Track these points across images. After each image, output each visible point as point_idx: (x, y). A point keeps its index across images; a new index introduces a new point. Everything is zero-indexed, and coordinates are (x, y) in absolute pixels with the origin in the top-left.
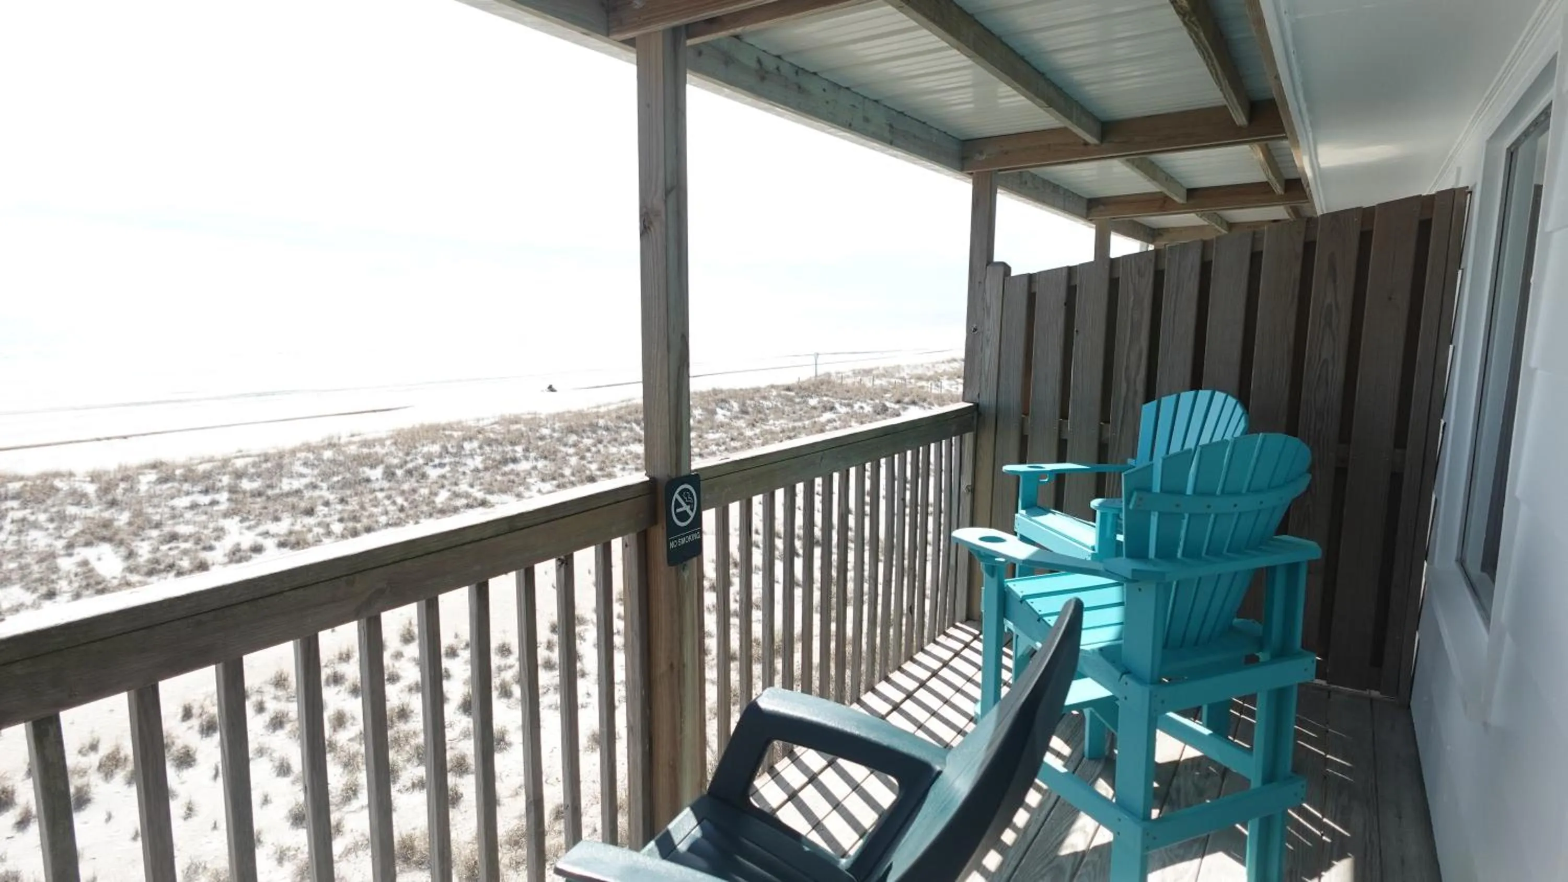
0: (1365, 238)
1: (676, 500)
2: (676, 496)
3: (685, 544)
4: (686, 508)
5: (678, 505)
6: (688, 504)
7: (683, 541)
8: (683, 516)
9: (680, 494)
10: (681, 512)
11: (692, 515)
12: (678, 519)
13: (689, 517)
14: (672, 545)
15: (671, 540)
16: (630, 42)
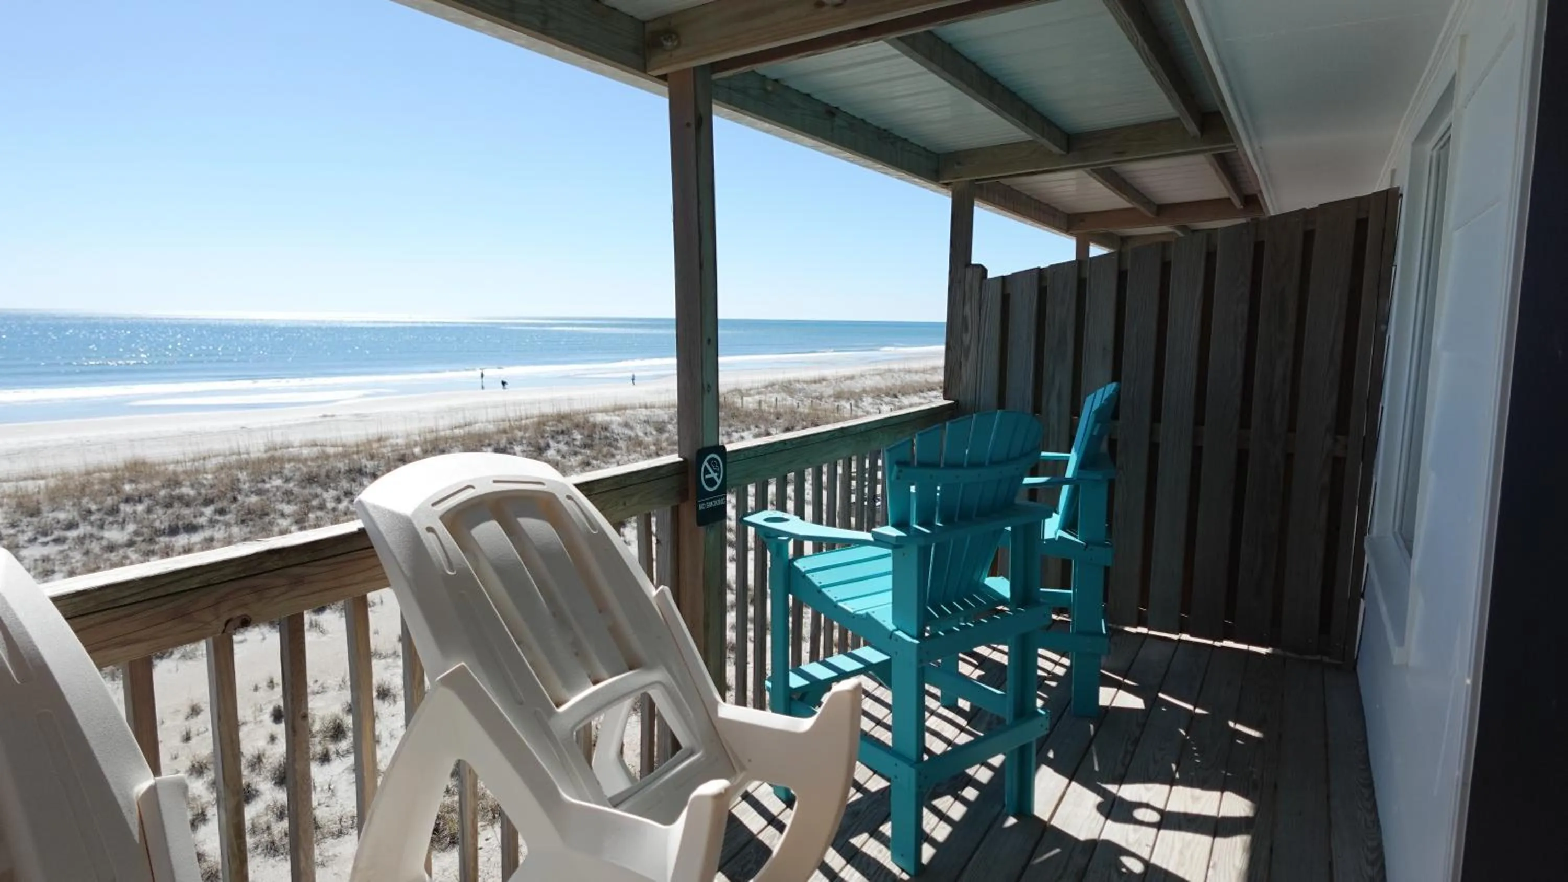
0: (1309, 236)
1: (706, 468)
2: (705, 463)
3: (712, 508)
4: (713, 475)
5: (706, 472)
6: (715, 471)
7: (710, 504)
8: (711, 482)
9: (709, 462)
10: (709, 479)
11: (719, 482)
12: (707, 484)
13: (716, 483)
14: (701, 507)
15: (701, 503)
16: (663, 78)
